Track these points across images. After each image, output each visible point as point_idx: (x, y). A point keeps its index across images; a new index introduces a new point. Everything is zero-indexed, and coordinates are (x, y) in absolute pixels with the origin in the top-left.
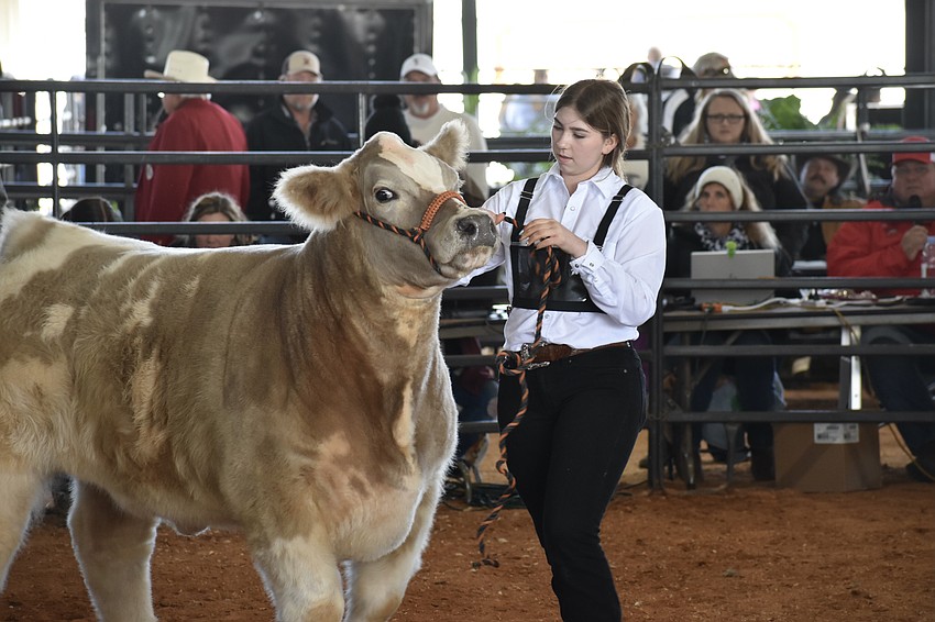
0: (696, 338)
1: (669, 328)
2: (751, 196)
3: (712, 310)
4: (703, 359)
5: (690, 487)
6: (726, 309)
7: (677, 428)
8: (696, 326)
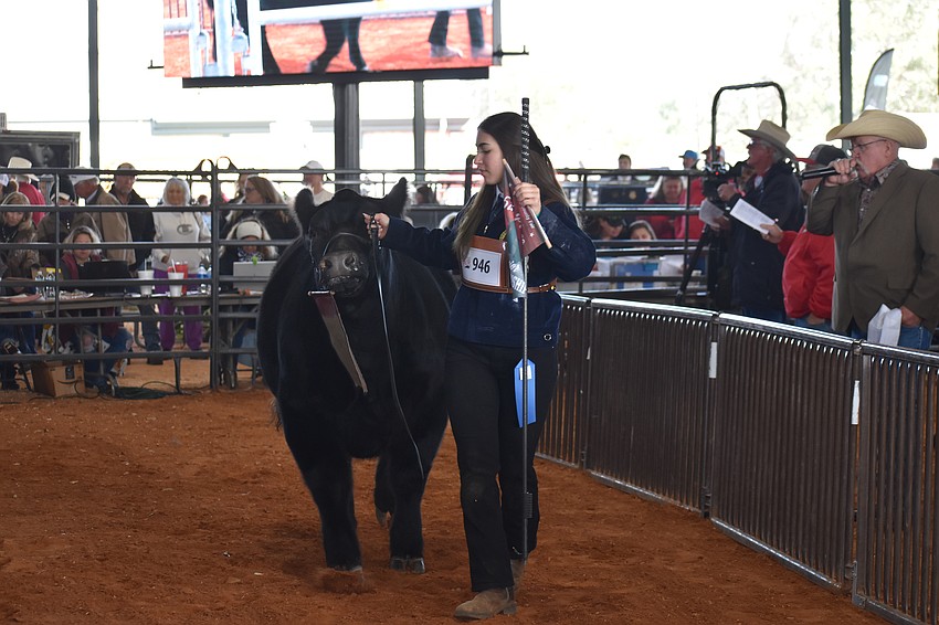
0: (235, 308)
1: (222, 303)
2: (266, 232)
3: (244, 293)
4: (240, 319)
5: (232, 388)
6: (252, 293)
7: (225, 357)
8: (236, 302)
